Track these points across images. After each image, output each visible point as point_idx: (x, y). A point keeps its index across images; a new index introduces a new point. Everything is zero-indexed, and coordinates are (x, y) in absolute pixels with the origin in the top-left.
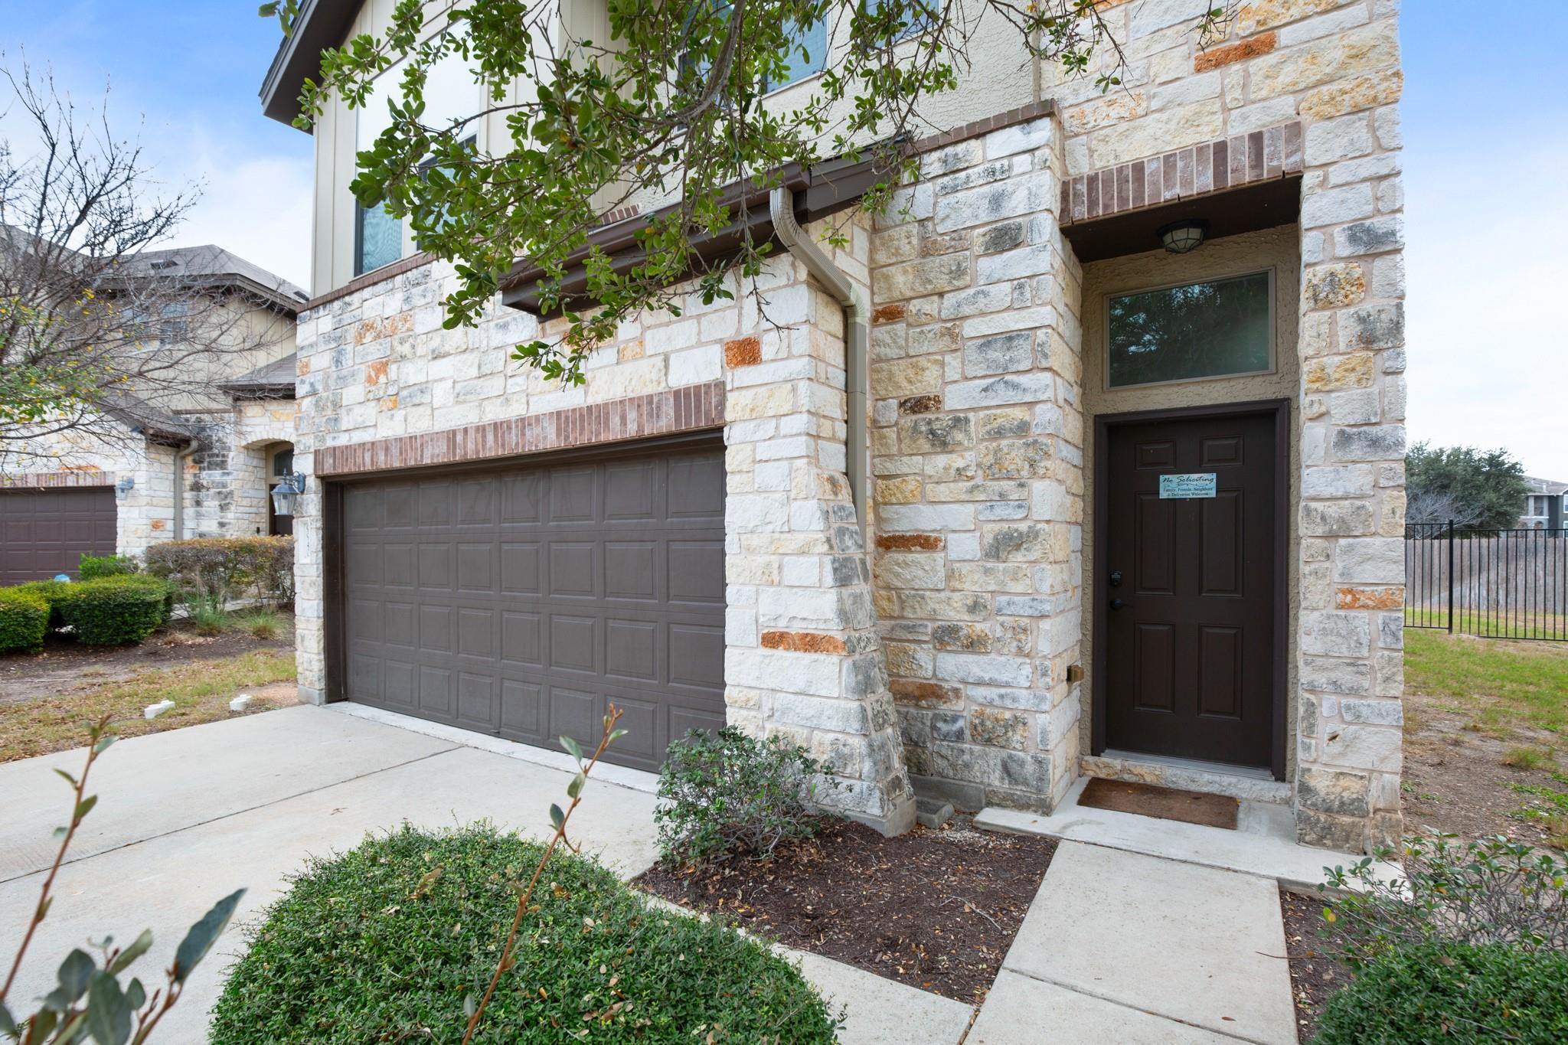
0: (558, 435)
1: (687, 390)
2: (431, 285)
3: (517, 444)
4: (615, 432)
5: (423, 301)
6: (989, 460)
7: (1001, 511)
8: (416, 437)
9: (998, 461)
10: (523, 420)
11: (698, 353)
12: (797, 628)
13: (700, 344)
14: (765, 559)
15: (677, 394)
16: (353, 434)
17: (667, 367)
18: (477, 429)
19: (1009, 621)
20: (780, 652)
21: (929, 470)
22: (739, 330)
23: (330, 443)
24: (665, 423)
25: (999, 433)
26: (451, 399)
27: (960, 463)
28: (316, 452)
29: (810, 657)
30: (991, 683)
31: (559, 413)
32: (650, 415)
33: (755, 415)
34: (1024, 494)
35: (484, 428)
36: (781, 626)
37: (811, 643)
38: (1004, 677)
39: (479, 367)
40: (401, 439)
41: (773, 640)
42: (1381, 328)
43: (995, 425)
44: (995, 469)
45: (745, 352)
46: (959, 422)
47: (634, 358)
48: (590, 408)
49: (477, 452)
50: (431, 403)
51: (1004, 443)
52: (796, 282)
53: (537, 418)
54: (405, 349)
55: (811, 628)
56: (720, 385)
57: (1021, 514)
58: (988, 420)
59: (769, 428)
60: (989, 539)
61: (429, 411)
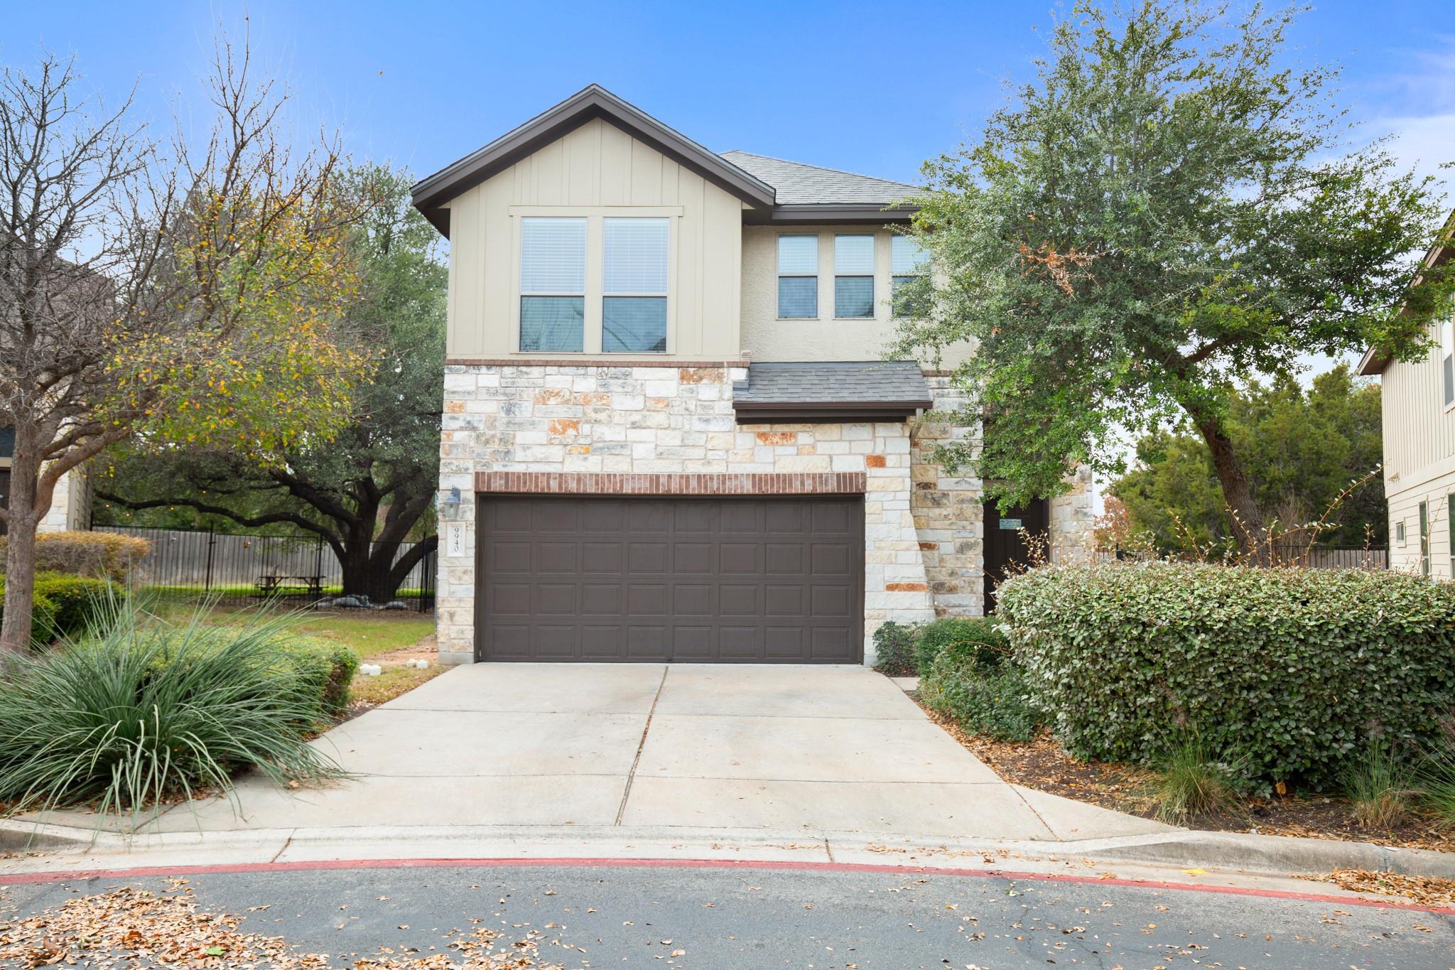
0: (754, 486)
1: (845, 475)
2: (629, 381)
3: (718, 488)
4: (796, 489)
5: (620, 389)
6: (958, 512)
7: (963, 534)
8: (615, 475)
9: (962, 513)
10: (724, 476)
11: (850, 458)
12: (904, 582)
13: (850, 454)
14: (888, 552)
15: (838, 475)
16: (530, 465)
17: (831, 461)
18: (681, 477)
19: (967, 579)
20: (896, 592)
21: (931, 514)
22: (873, 451)
23: (497, 467)
24: (831, 487)
25: (963, 501)
26: (653, 455)
27: (945, 513)
28: (477, 474)
29: (911, 593)
30: (959, 606)
31: (754, 476)
32: (821, 483)
33: (883, 490)
34: (973, 527)
35: (688, 477)
36: (897, 581)
37: (912, 587)
38: (965, 603)
39: (683, 440)
40: (597, 475)
41: (891, 588)
42: (1086, 475)
43: (960, 498)
44: (960, 516)
45: (878, 461)
46: (945, 495)
47: (809, 454)
48: (778, 476)
49: (681, 489)
50: (631, 454)
51: (964, 506)
52: (903, 436)
53: (736, 476)
54: (602, 416)
55: (911, 581)
56: (864, 475)
57: (972, 535)
58: (957, 496)
59: (891, 496)
60: (958, 545)
61: (629, 460)
